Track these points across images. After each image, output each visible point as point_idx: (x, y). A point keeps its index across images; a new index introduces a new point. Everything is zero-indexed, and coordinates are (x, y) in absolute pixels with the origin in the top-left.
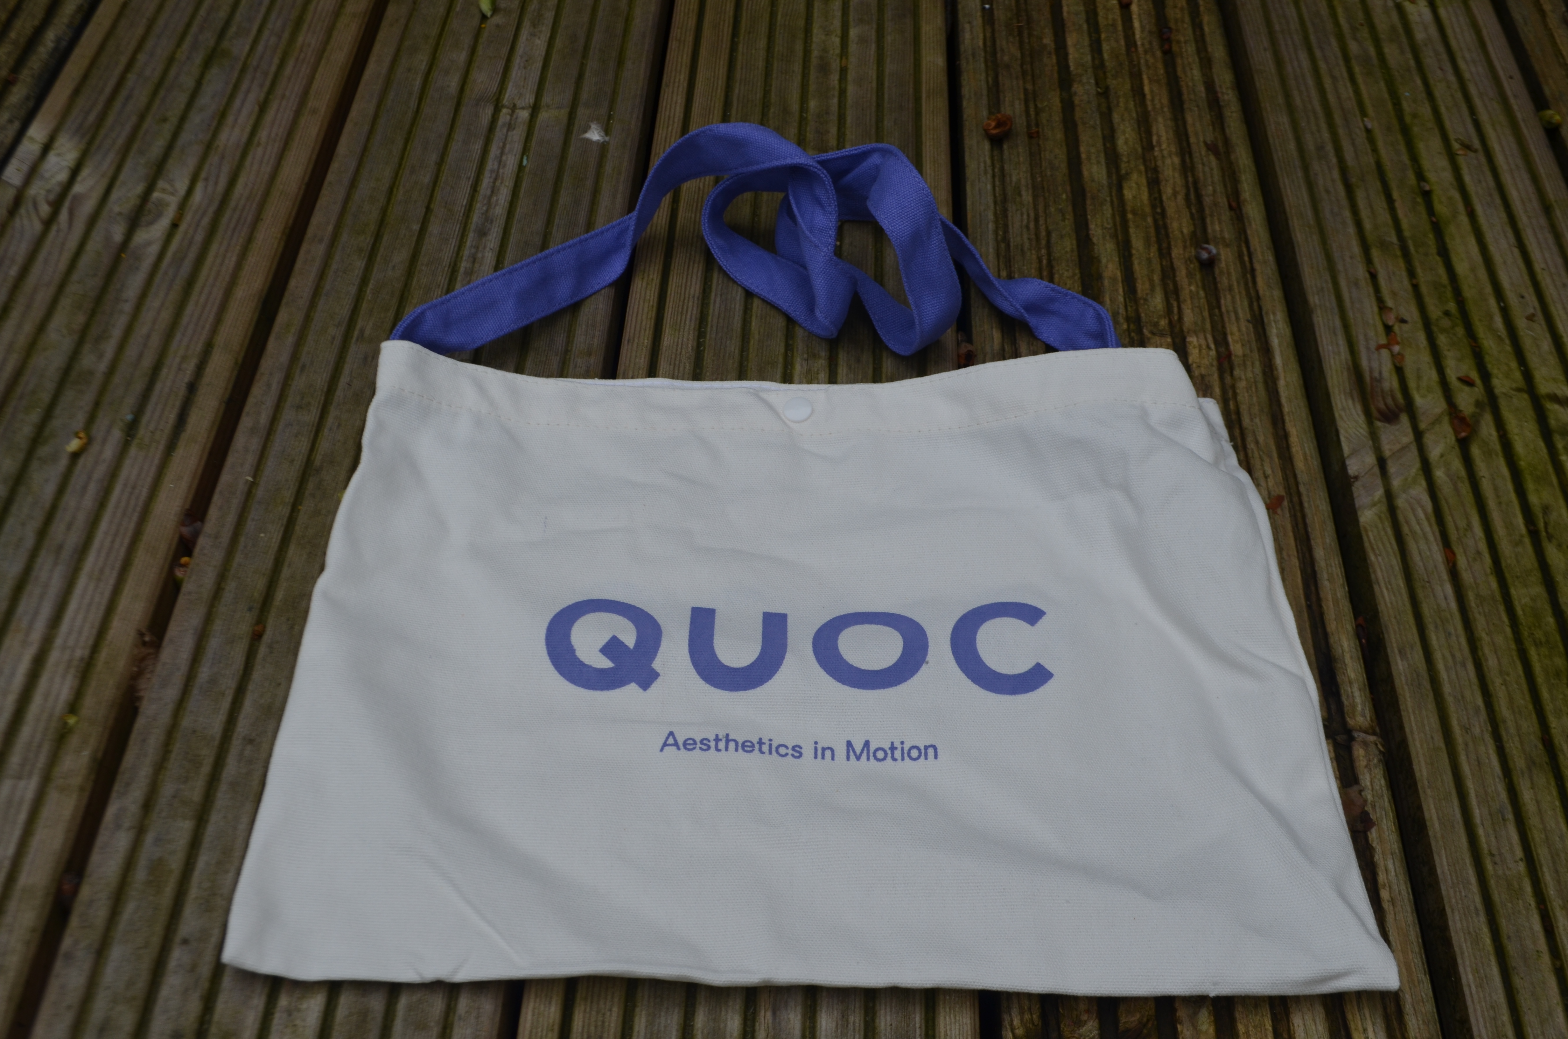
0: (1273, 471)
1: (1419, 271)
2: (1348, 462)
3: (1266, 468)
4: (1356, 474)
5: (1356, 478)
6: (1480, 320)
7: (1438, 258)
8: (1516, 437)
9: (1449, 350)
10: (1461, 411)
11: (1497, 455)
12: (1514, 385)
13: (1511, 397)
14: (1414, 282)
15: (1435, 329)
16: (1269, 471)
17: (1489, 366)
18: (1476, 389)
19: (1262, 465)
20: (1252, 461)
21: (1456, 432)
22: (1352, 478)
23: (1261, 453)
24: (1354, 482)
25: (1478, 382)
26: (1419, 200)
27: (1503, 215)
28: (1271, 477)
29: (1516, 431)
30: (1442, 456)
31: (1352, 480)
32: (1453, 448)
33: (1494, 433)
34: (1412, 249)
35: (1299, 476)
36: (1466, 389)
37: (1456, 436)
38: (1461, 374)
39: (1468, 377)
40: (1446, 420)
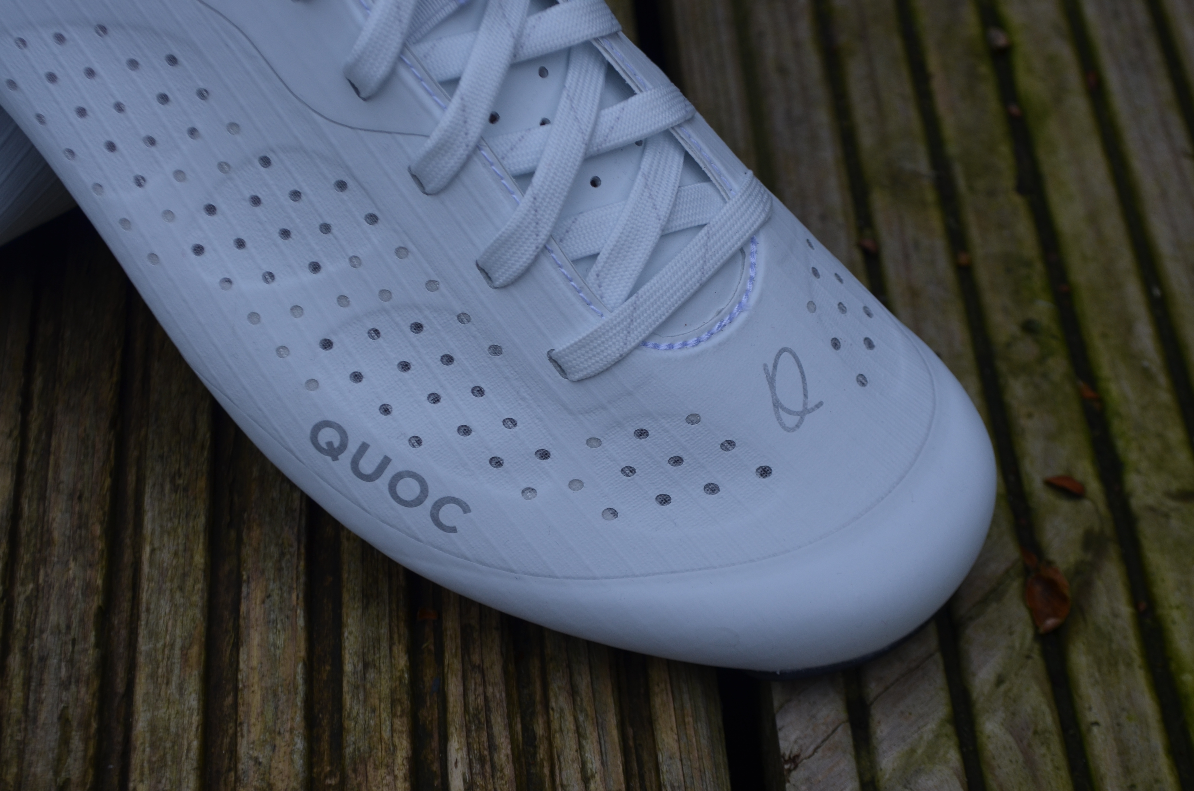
0: (603, 763)
1: (974, 233)
2: (779, 723)
3: (588, 755)
4: (796, 750)
5: (795, 760)
6: (1104, 336)
7: (1018, 200)
8: (1176, 614)
9: (1030, 416)
10: (1050, 563)
11: (1129, 665)
12: (1175, 486)
13: (1167, 516)
14: (963, 259)
15: (1002, 366)
16: (594, 764)
17: (1120, 444)
18: (1087, 504)
19: (580, 748)
20: (558, 741)
21: (1036, 618)
22: (786, 762)
23: (581, 718)
24: (790, 771)
25: (1094, 486)
26: (984, 69)
27: (1165, 86)
28: (598, 777)
29: (1175, 598)
30: (1000, 681)
31: (787, 767)
32: (1028, 657)
33: (1125, 610)
34: (961, 183)
35: (664, 768)
36: (1065, 506)
37: (1036, 627)
38: (1055, 471)
39: (1068, 478)
40: (1015, 587)
